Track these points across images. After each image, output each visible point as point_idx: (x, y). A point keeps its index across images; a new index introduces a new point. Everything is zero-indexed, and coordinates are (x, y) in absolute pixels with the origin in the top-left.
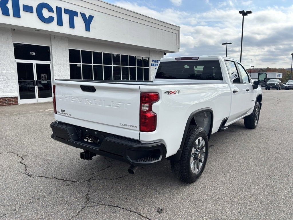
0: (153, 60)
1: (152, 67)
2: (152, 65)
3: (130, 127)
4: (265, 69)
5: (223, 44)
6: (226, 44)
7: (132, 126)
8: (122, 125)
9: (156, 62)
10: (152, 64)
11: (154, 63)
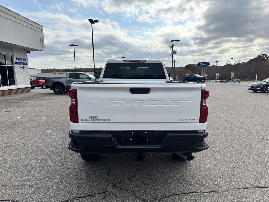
0: (17, 58)
1: (17, 66)
2: (16, 64)
3: (190, 121)
4: (99, 68)
5: (70, 46)
6: (73, 46)
7: (192, 120)
8: (181, 120)
9: (20, 60)
10: (16, 62)
11: (18, 61)
